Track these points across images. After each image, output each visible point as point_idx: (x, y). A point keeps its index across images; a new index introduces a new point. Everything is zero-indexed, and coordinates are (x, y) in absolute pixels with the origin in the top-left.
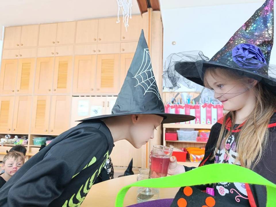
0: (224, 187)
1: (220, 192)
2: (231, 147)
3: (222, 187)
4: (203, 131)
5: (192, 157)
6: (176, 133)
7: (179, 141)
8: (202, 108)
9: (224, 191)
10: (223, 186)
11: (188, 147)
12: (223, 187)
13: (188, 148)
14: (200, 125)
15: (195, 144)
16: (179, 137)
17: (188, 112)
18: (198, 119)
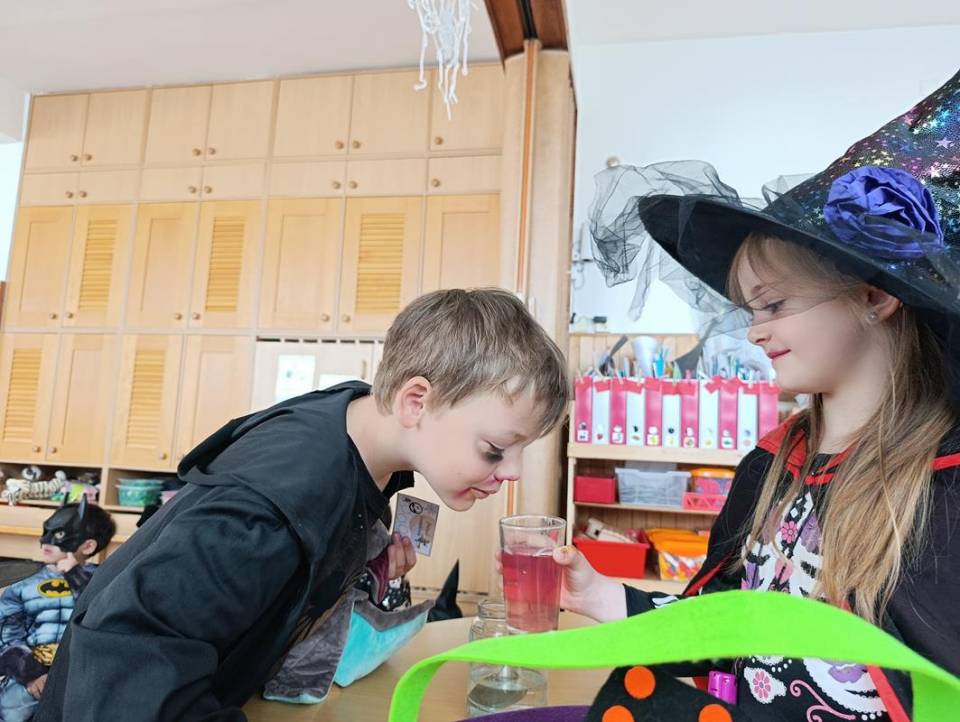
0: (771, 672)
1: (756, 689)
2: (799, 535)
3: (763, 674)
4: (707, 473)
5: (666, 561)
6: (614, 476)
7: (623, 505)
8: (704, 392)
9: (769, 688)
10: (767, 668)
11: (652, 528)
12: (767, 674)
13: (653, 530)
14: (697, 450)
15: (676, 516)
16: (621, 491)
17: (655, 404)
18: (690, 431)
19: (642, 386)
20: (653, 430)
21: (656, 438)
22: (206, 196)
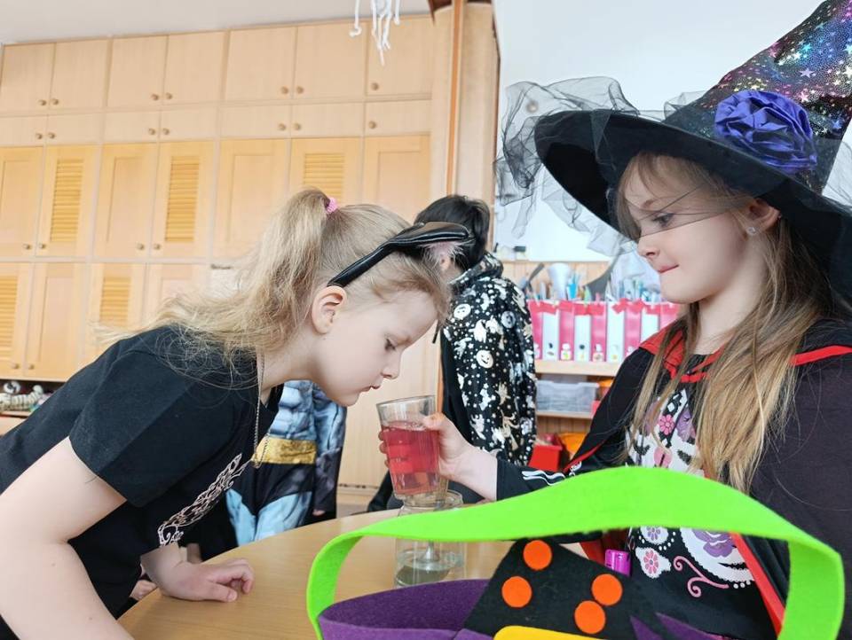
0: (658, 551)
1: (646, 567)
3: (652, 552)
8: (611, 312)
9: (657, 565)
11: (564, 433)
12: (655, 553)
13: (566, 434)
14: (604, 364)
15: (586, 422)
17: (568, 324)
18: (599, 347)
19: (557, 307)
20: (566, 346)
21: (569, 353)
22: (163, 137)
